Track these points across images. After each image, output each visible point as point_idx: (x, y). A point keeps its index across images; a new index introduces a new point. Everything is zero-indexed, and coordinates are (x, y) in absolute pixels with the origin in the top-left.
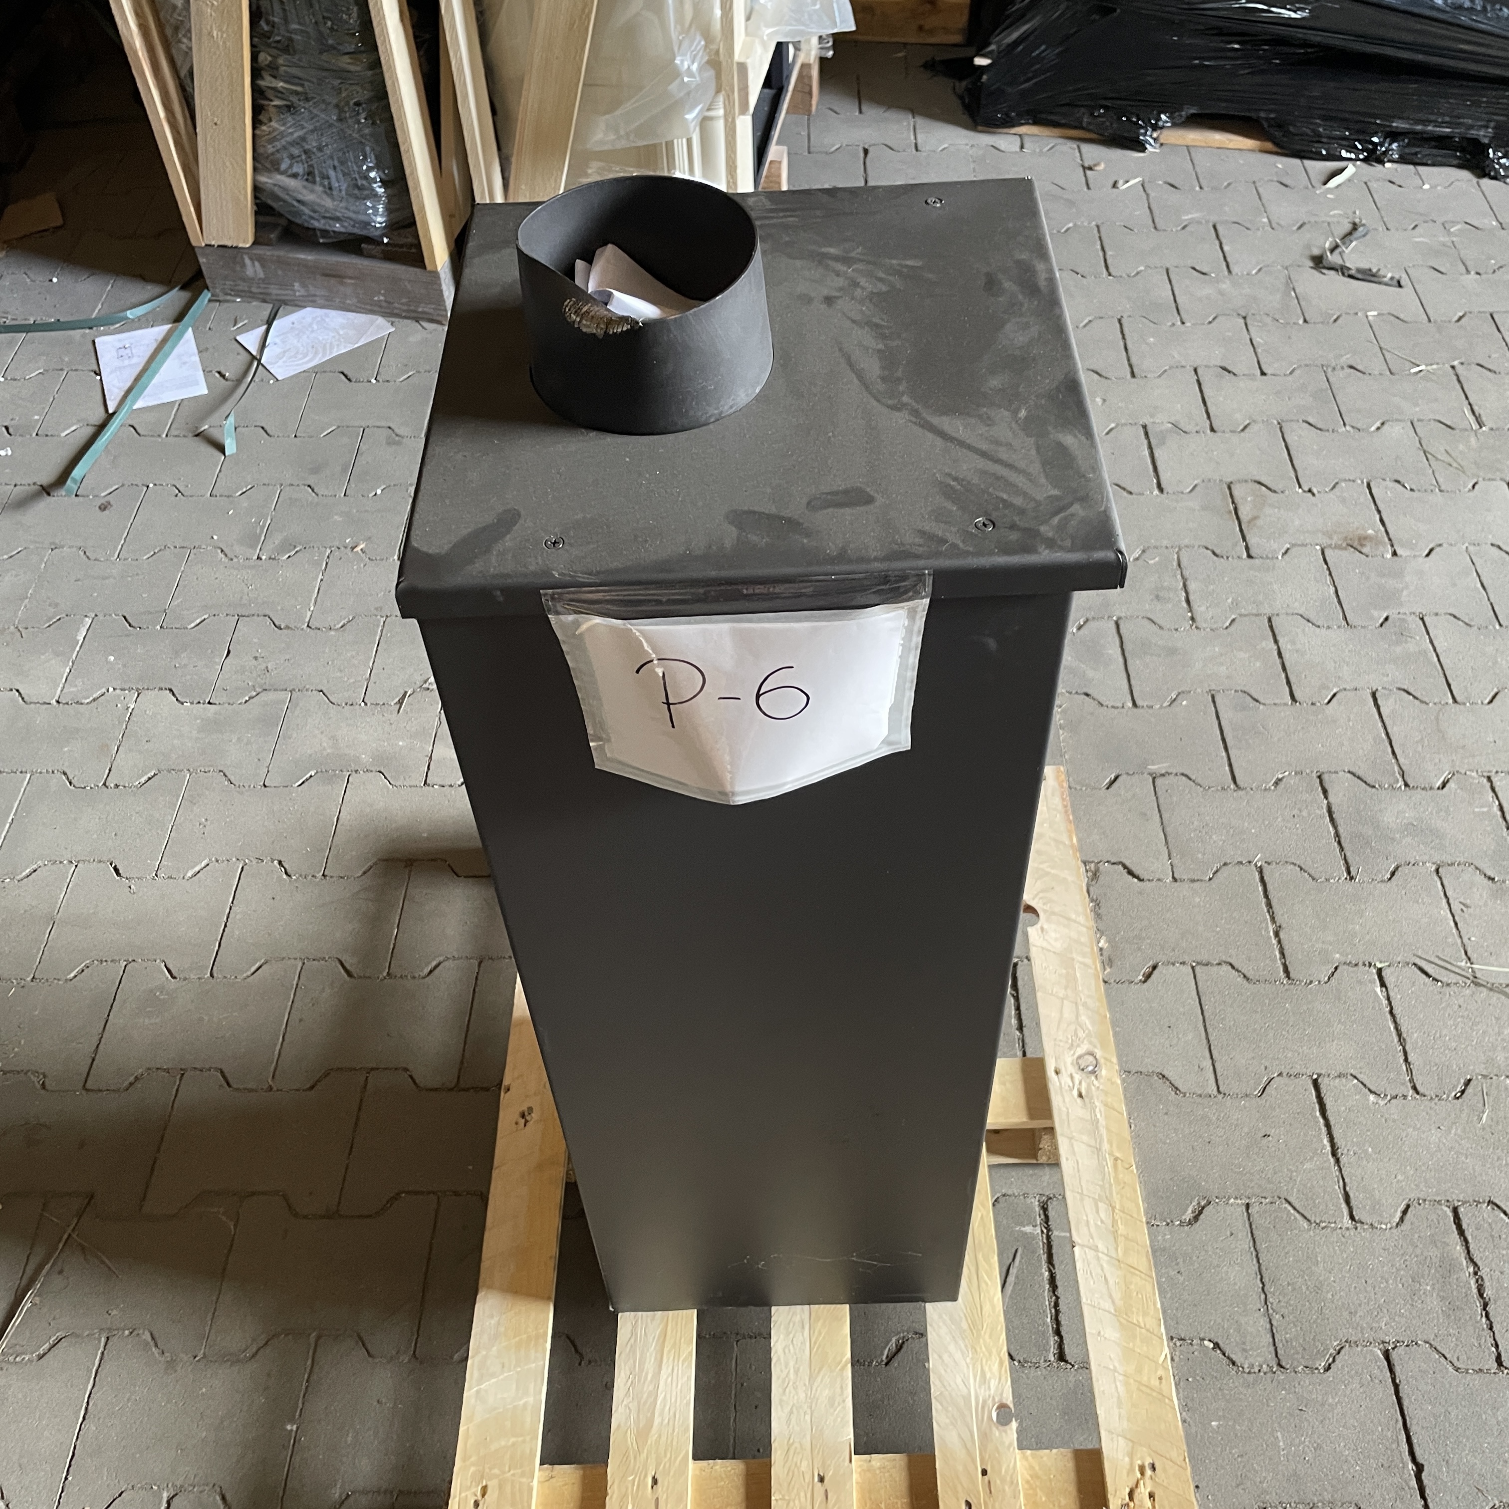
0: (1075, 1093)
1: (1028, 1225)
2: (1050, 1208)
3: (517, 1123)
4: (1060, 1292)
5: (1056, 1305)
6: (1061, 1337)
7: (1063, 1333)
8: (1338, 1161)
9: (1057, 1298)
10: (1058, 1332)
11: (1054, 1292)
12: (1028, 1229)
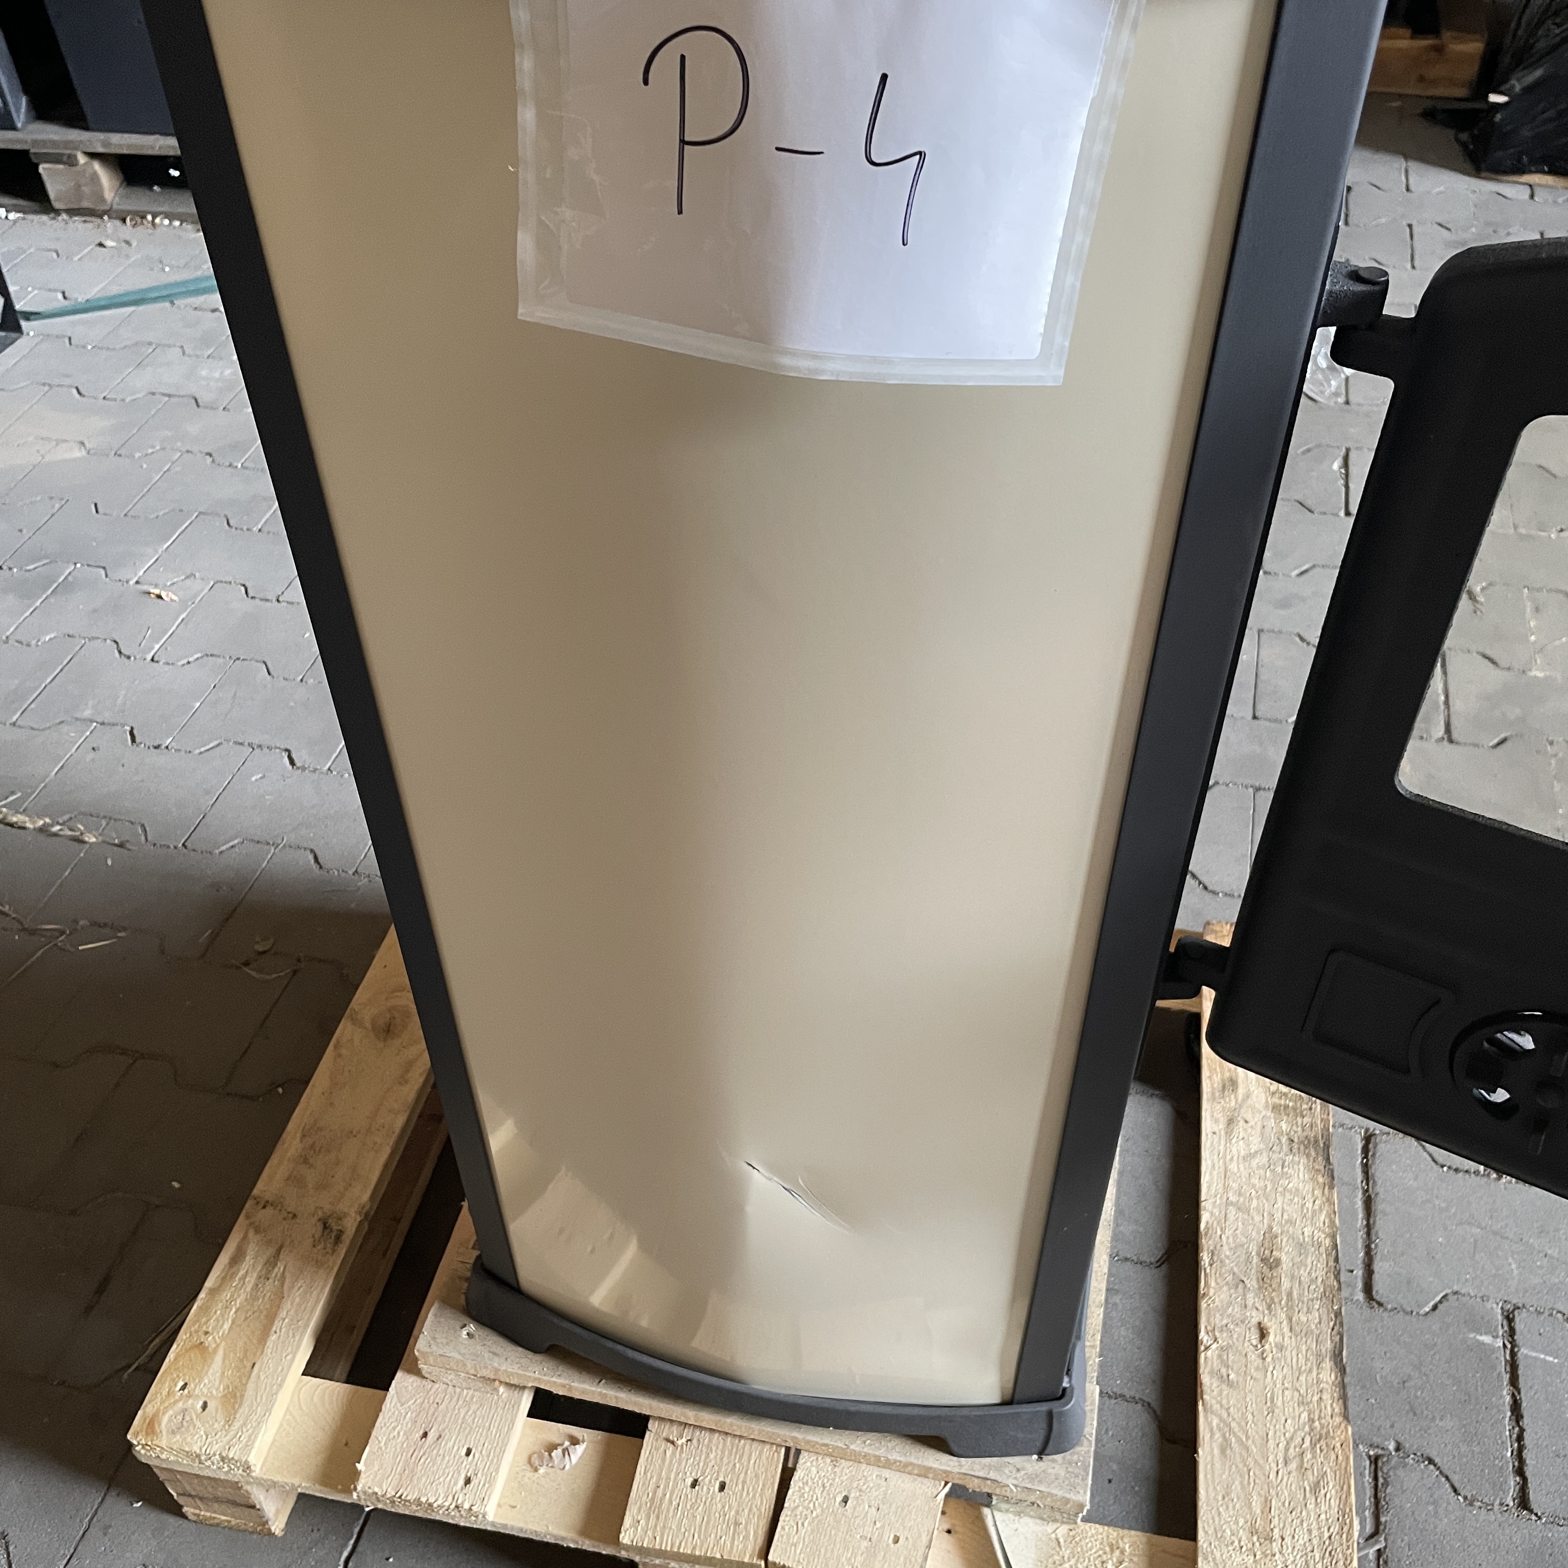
1: (1486, 1334)
2: (1517, 1319)
12: (1486, 1339)
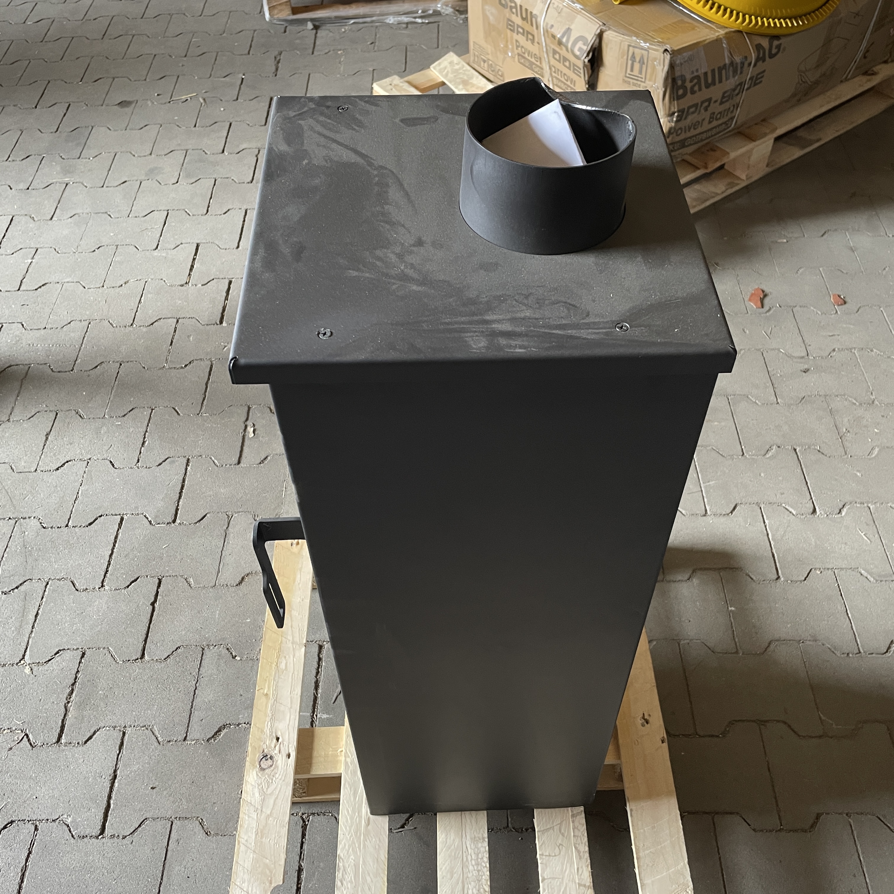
0: (280, 740)
3: (650, 715)
4: (314, 680)
5: (318, 673)
6: (319, 656)
7: (317, 658)
8: (115, 771)
9: (316, 677)
10: (320, 659)
11: (317, 680)
